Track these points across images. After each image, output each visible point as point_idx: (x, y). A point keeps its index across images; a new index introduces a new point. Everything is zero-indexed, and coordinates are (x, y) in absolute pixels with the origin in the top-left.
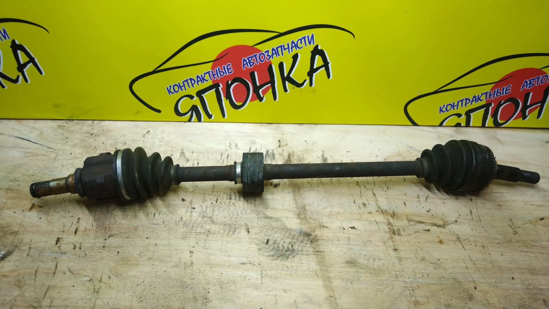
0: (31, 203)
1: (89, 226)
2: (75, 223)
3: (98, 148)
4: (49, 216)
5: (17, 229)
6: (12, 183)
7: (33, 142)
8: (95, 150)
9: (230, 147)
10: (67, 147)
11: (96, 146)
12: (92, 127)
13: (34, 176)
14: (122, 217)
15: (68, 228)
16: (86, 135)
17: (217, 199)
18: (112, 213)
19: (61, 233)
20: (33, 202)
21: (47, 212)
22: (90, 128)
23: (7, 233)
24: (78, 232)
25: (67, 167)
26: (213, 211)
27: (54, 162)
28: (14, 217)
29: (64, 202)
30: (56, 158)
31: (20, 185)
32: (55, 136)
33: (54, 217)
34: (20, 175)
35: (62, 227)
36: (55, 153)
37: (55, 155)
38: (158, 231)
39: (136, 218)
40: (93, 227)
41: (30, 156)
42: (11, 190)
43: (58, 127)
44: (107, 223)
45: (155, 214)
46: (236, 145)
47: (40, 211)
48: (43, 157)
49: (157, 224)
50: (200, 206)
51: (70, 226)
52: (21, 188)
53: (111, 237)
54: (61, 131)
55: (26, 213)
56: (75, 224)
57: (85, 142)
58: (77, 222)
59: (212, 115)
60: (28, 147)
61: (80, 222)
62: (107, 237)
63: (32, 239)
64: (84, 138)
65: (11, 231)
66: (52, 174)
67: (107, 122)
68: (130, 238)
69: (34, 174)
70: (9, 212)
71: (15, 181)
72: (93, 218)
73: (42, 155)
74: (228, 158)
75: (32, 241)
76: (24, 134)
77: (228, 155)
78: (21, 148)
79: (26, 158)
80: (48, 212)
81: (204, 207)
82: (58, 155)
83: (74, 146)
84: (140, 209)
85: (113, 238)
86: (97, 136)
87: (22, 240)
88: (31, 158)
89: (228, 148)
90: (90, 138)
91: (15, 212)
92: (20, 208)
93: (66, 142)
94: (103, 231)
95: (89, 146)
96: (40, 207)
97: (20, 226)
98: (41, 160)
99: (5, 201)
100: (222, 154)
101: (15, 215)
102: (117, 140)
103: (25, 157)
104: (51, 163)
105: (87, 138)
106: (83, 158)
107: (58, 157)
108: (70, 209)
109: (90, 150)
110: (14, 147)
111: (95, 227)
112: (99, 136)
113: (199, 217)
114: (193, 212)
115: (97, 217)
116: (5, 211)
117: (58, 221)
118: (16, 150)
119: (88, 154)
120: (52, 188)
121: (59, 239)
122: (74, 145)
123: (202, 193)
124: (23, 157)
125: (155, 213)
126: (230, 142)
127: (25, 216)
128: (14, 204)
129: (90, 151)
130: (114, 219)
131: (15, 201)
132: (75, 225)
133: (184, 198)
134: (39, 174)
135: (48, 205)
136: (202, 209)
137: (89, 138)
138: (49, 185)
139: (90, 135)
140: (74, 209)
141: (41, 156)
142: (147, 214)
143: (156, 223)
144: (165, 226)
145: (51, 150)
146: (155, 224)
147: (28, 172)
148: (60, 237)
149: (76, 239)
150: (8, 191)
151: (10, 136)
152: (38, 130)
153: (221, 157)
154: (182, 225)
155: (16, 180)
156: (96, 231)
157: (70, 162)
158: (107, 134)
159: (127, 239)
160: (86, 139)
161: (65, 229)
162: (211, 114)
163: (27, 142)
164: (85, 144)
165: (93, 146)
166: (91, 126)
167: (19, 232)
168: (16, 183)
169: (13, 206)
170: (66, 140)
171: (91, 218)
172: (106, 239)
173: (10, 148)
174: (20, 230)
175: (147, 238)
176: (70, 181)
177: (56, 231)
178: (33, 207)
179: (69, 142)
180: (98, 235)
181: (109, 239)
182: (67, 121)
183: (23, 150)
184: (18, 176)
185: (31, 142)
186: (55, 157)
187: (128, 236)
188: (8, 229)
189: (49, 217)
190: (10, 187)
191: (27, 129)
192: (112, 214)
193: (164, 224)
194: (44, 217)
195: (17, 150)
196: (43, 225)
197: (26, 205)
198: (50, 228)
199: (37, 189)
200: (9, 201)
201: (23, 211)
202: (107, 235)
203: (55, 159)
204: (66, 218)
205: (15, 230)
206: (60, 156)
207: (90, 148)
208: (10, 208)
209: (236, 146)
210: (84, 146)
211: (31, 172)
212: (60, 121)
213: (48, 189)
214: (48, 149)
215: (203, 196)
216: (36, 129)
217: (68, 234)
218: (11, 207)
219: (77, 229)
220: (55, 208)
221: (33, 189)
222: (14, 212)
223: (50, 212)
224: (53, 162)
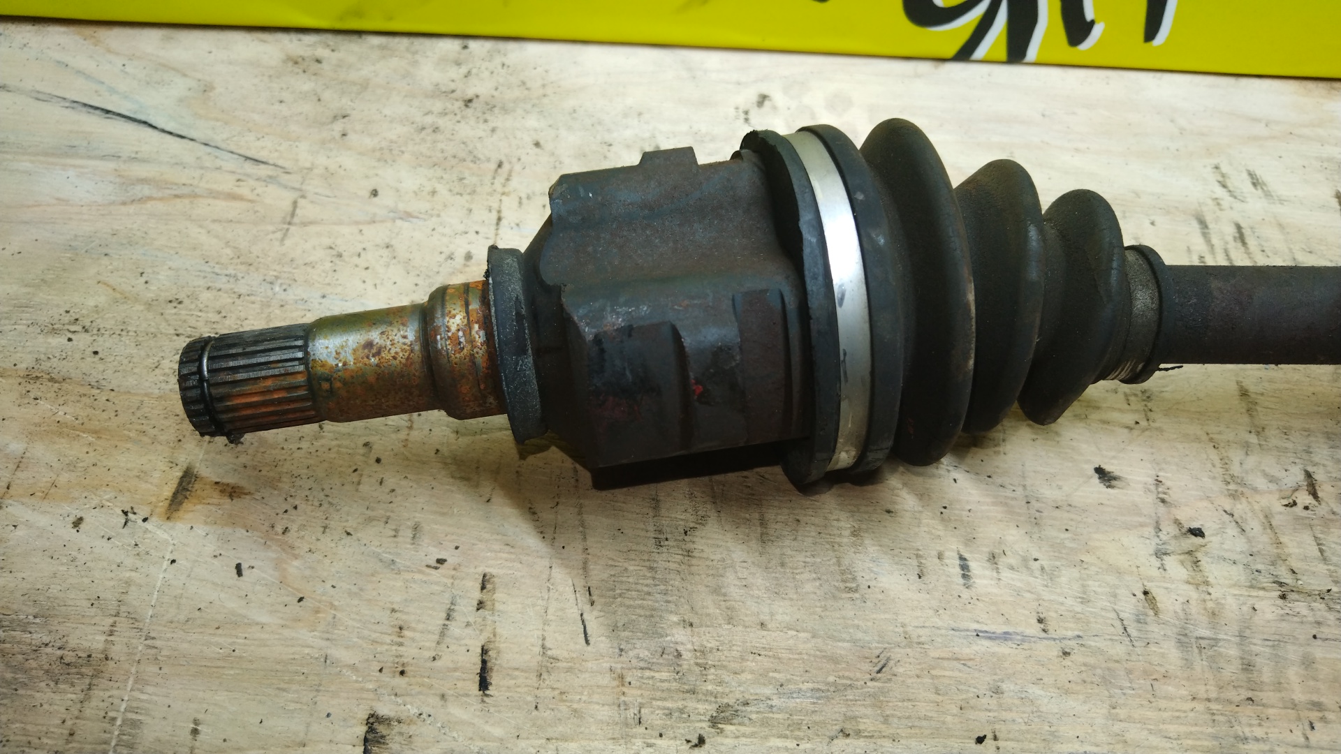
0: (173, 463)
1: (564, 642)
2: (466, 609)
3: (517, 167)
4: (296, 557)
5: (95, 641)
6: (58, 341)
7: (163, 131)
8: (500, 180)
9: (1224, 186)
10: (348, 161)
11: (504, 159)
12: (464, 70)
13: (180, 303)
14: (760, 580)
15: (429, 641)
16: (438, 106)
17: (1308, 475)
18: (692, 546)
19: (385, 678)
20: (183, 459)
21: (279, 529)
22: (455, 73)
23: (33, 664)
24: (495, 679)
25: (362, 262)
26: (1321, 551)
27: (285, 235)
28: (74, 554)
29: (376, 467)
30: (293, 214)
31: (100, 355)
32: (277, 106)
33: (327, 561)
34: (101, 298)
35: (388, 639)
36: (286, 187)
37: (289, 196)
38: (1035, 691)
39: (856, 591)
40: (587, 642)
41: (150, 198)
42: (52, 380)
43: (290, 64)
44: (675, 618)
45: (964, 567)
46: (1256, 183)
47: (232, 521)
48: (220, 207)
49: (1006, 636)
50: (1227, 517)
51: (437, 630)
52: (110, 372)
53: (728, 721)
54: (305, 85)
55: (146, 531)
56: (471, 620)
57: (439, 137)
58: (480, 605)
59: (1093, 23)
60: (137, 153)
61: (498, 606)
62: (704, 727)
63: (196, 722)
64: (429, 120)
65: (59, 653)
66: (283, 296)
67: (533, 49)
68: (858, 733)
69: (181, 296)
70: (42, 521)
71: (73, 328)
72: (580, 583)
73: (214, 195)
74: (1244, 243)
75: (200, 737)
76: (112, 91)
77: (1239, 227)
78: (103, 157)
79: (132, 209)
80: (286, 531)
81: (1255, 526)
82: (303, 197)
83: (386, 154)
84: (860, 529)
85: (742, 729)
86: (496, 110)
87: (135, 724)
88: (160, 207)
89: (1220, 192)
90: (463, 117)
91: (78, 523)
92: (112, 495)
93: (337, 135)
94: (665, 675)
95: (462, 155)
96: (232, 492)
97: (117, 615)
98: (214, 221)
99: (16, 447)
100: (1203, 224)
101: (82, 538)
102: (609, 130)
103: (124, 203)
104: (271, 236)
105: (447, 118)
106: (442, 214)
107: (306, 210)
108: (419, 516)
109: (471, 180)
110: (66, 151)
111: (601, 642)
112: (505, 110)
113: (1254, 593)
114: (1199, 555)
115: (598, 573)
116: (15, 510)
117: (354, 589)
118: (74, 166)
119: (467, 197)
120: (328, 379)
121: (381, 729)
122: (381, 149)
123: (1197, 439)
124: (113, 203)
125: (966, 555)
126: (1215, 161)
127: (142, 548)
128: (71, 466)
129: (474, 180)
130: (717, 591)
131: (74, 450)
132: (468, 624)
133: (1107, 468)
134: (205, 296)
135: (279, 480)
136: (1249, 541)
137: (458, 118)
138: (307, 353)
139: (460, 104)
140: (443, 514)
141: (210, 201)
142: (915, 563)
143: (1000, 629)
144: (1066, 654)
145: (263, 171)
146: (992, 637)
147: (143, 280)
148: (384, 710)
149: (497, 732)
150: (35, 389)
151: (40, 97)
152: (185, 75)
153: (1205, 235)
154: (1173, 643)
155: (76, 325)
156: (622, 677)
157: (376, 234)
158: (545, 101)
159: (841, 742)
160: (441, 122)
161: (409, 652)
162: (1089, 15)
163: (130, 128)
164: (440, 146)
165: (488, 160)
166: (458, 64)
167: (111, 664)
168: (82, 340)
169: (64, 478)
170: (338, 127)
171: (564, 582)
172: (701, 741)
173: (46, 154)
174: (117, 650)
175: (980, 740)
176: (454, 329)
177: (353, 667)
178: (186, 486)
179: (352, 137)
180: (641, 706)
181: (719, 739)
182: (330, 39)
183: (111, 165)
184: (91, 303)
185: (155, 128)
186: (286, 205)
187: (847, 718)
188: (39, 637)
189: (296, 563)
190: (45, 366)
191: (128, 69)
192: (689, 554)
193: (1052, 634)
194: (261, 564)
195: (81, 167)
196: (264, 619)
197: (142, 475)
198: (308, 640)
199: (229, 378)
200: (40, 450)
201: (125, 513)
202: (701, 707)
203: (290, 218)
204: (408, 576)
205: (86, 644)
206: (312, 202)
207: (471, 165)
208: (46, 494)
209: (1254, 184)
210: (440, 155)
211: (162, 283)
212: (294, 37)
213: (301, 379)
214: (249, 167)
215: (1214, 454)
216: (174, 69)
217: (431, 687)
218: (54, 485)
219: (484, 651)
220: (326, 506)
221: (202, 379)
222: (72, 519)
223: (294, 528)
224: (279, 235)
